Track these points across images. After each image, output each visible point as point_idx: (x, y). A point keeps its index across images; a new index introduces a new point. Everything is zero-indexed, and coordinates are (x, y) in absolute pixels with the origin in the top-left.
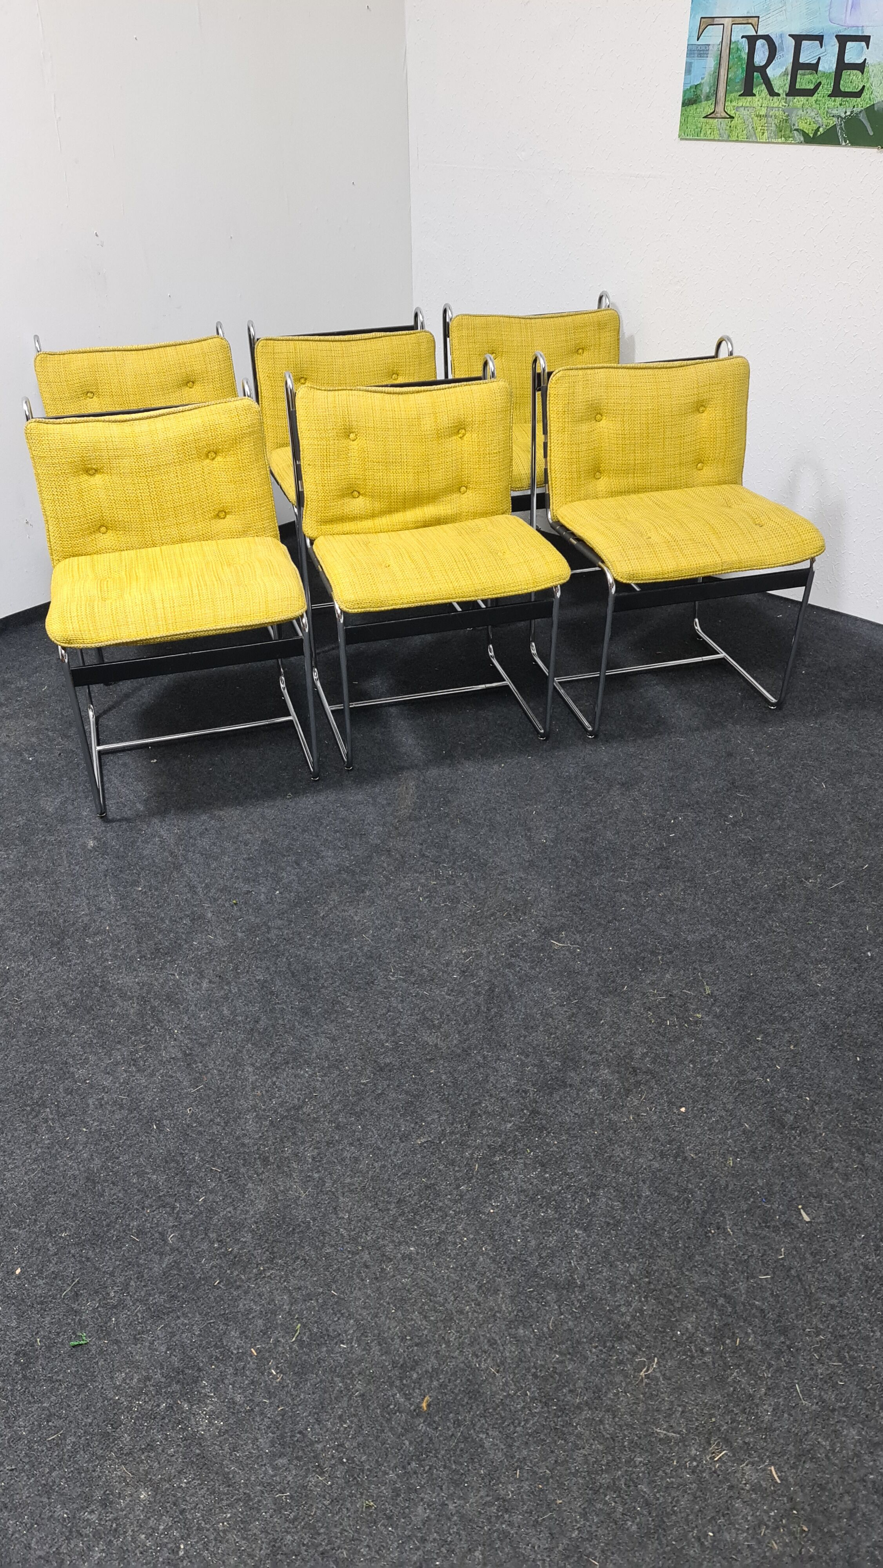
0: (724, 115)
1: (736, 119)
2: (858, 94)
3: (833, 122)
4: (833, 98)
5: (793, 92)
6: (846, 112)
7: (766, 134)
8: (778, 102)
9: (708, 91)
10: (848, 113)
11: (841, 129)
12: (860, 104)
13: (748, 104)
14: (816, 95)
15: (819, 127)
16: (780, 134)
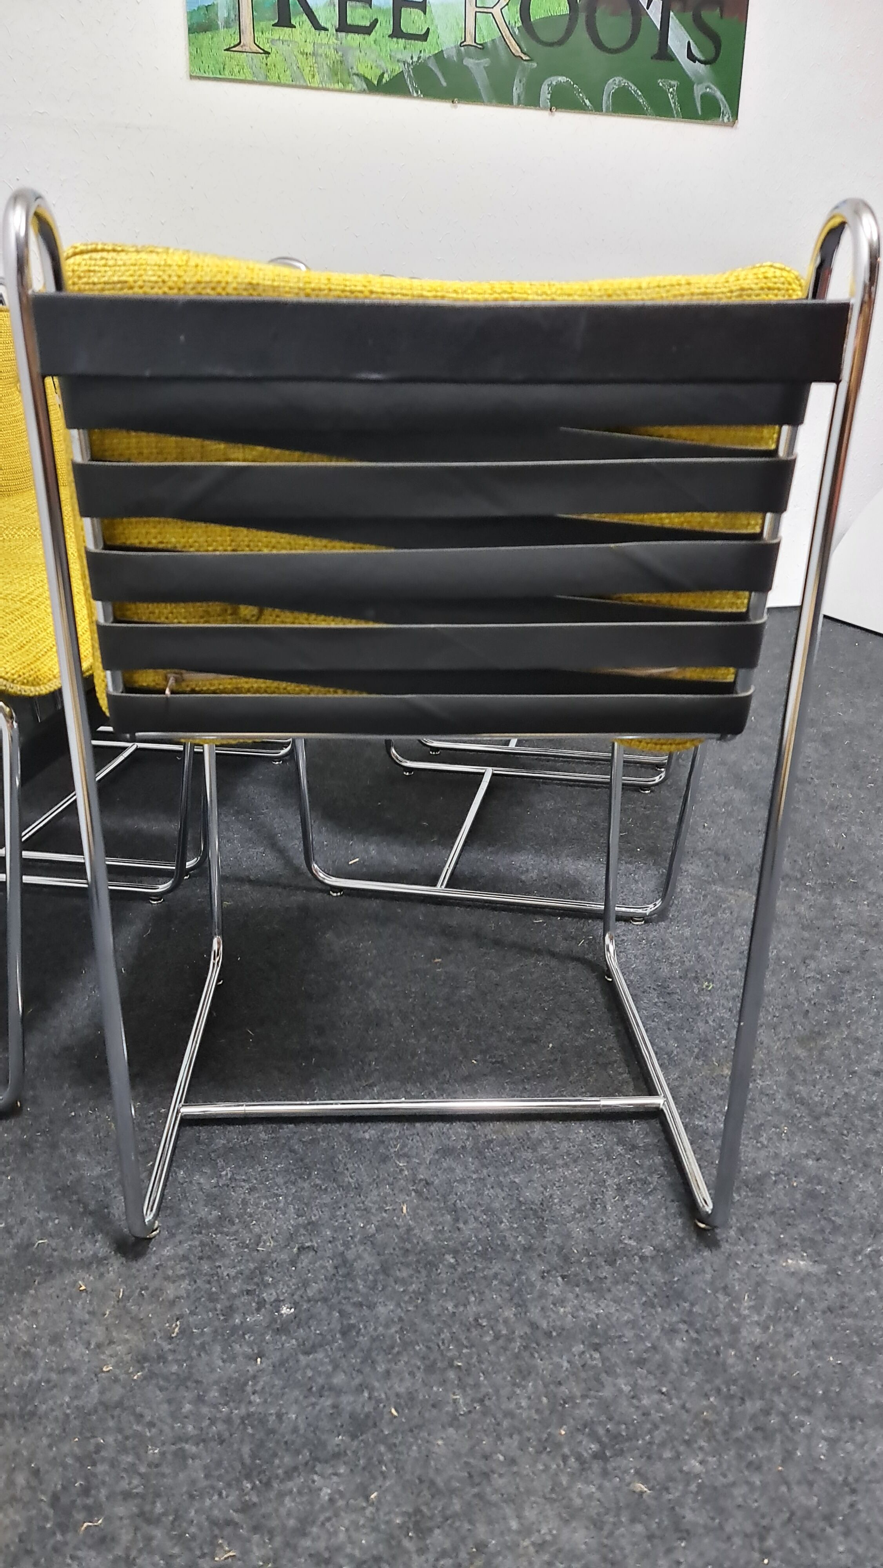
0: (256, 49)
1: (272, 55)
2: (424, 37)
3: (399, 68)
4: (395, 39)
5: (344, 27)
6: (412, 58)
7: (317, 76)
8: (327, 39)
9: (226, 15)
10: (415, 59)
11: (409, 76)
12: (428, 49)
13: (287, 37)
14: (373, 33)
15: (383, 73)
16: (336, 79)
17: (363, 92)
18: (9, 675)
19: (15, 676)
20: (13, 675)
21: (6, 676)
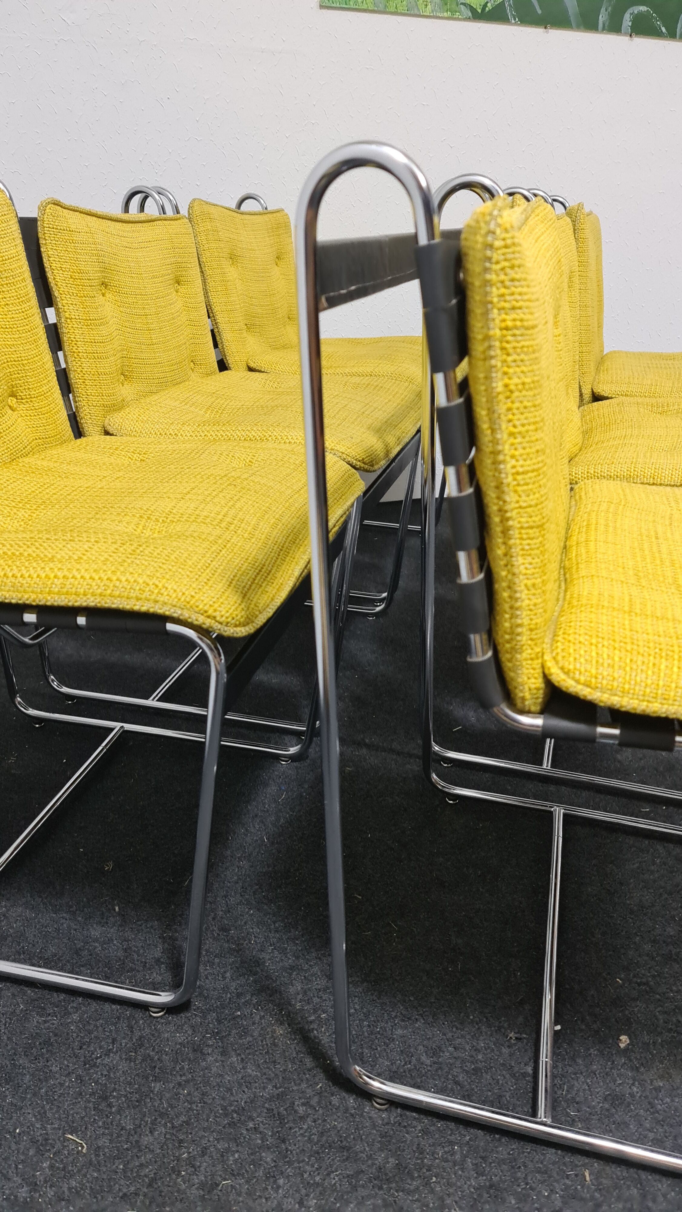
7: (429, 7)
11: (510, 5)
15: (487, 2)
16: (445, 8)
17: (468, 19)
18: (224, 618)
19: (229, 620)
20: (227, 618)
21: (221, 620)
